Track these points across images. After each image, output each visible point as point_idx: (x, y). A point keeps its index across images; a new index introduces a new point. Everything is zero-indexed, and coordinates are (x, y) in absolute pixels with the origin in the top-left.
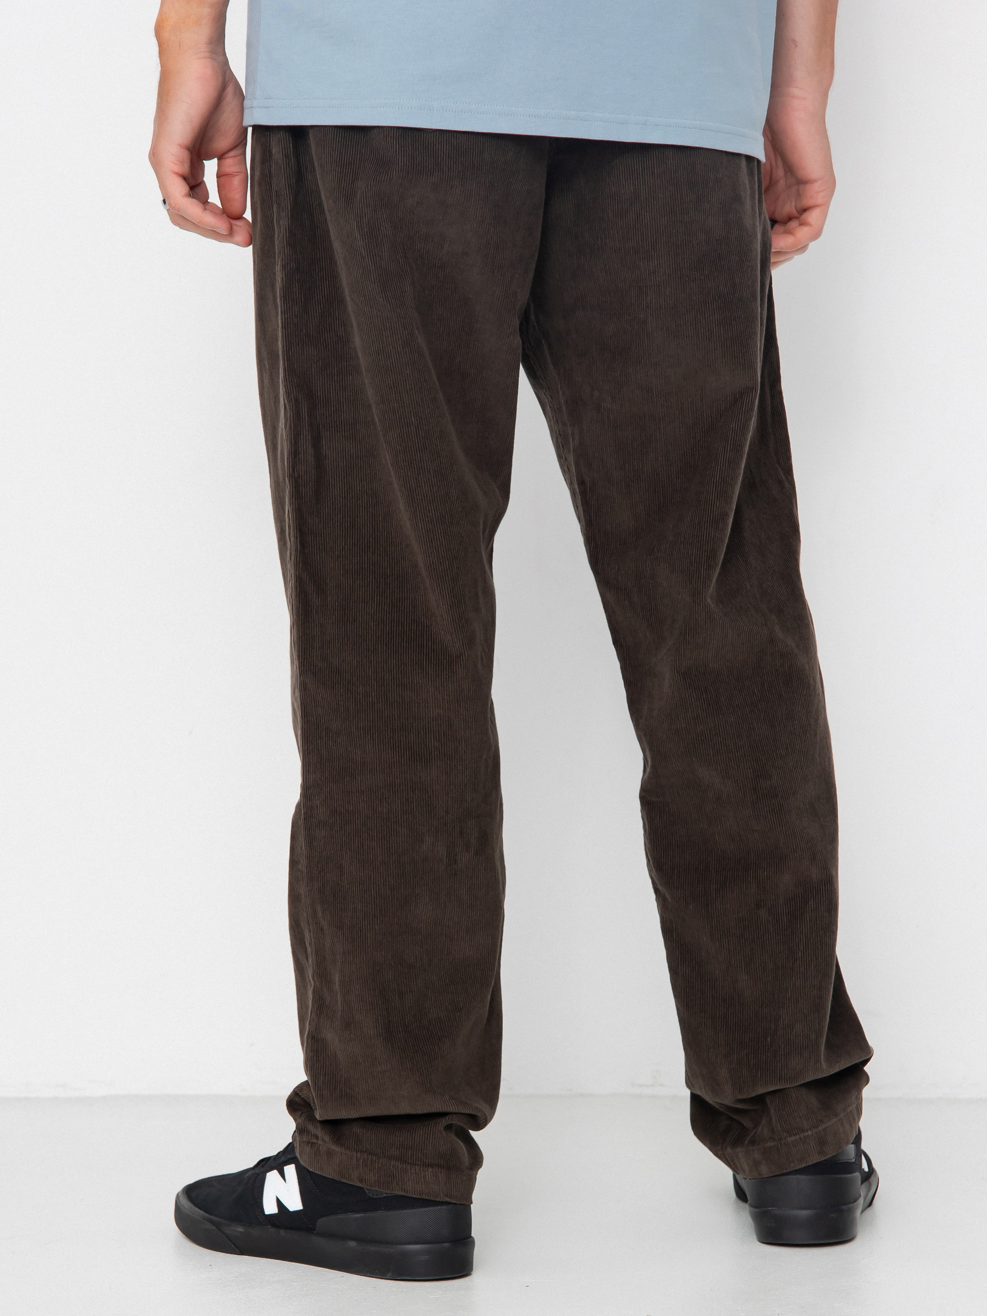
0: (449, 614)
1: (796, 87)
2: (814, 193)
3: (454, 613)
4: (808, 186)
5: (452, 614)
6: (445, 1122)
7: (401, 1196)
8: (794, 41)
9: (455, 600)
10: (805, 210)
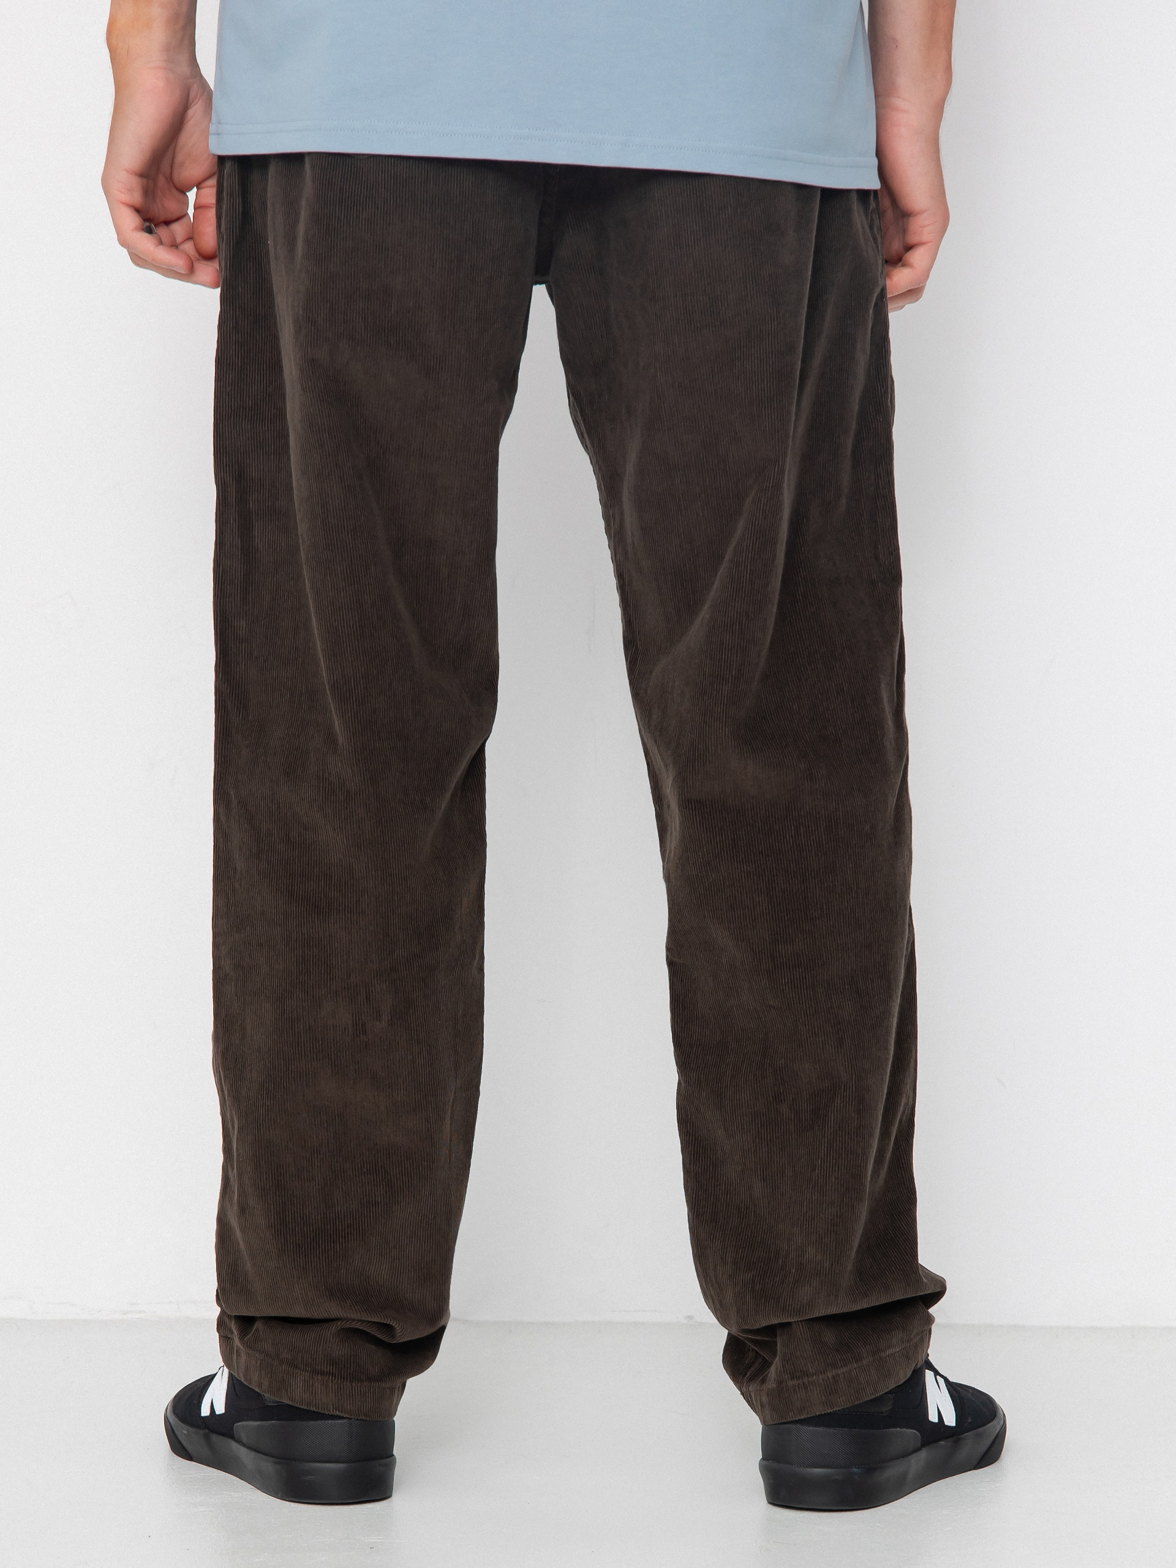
0: (351, 742)
1: (898, 97)
2: (922, 227)
3: (357, 741)
4: (911, 218)
5: (354, 743)
6: (334, 1328)
7: (288, 1405)
8: (894, 40)
9: (358, 726)
10: (909, 248)
